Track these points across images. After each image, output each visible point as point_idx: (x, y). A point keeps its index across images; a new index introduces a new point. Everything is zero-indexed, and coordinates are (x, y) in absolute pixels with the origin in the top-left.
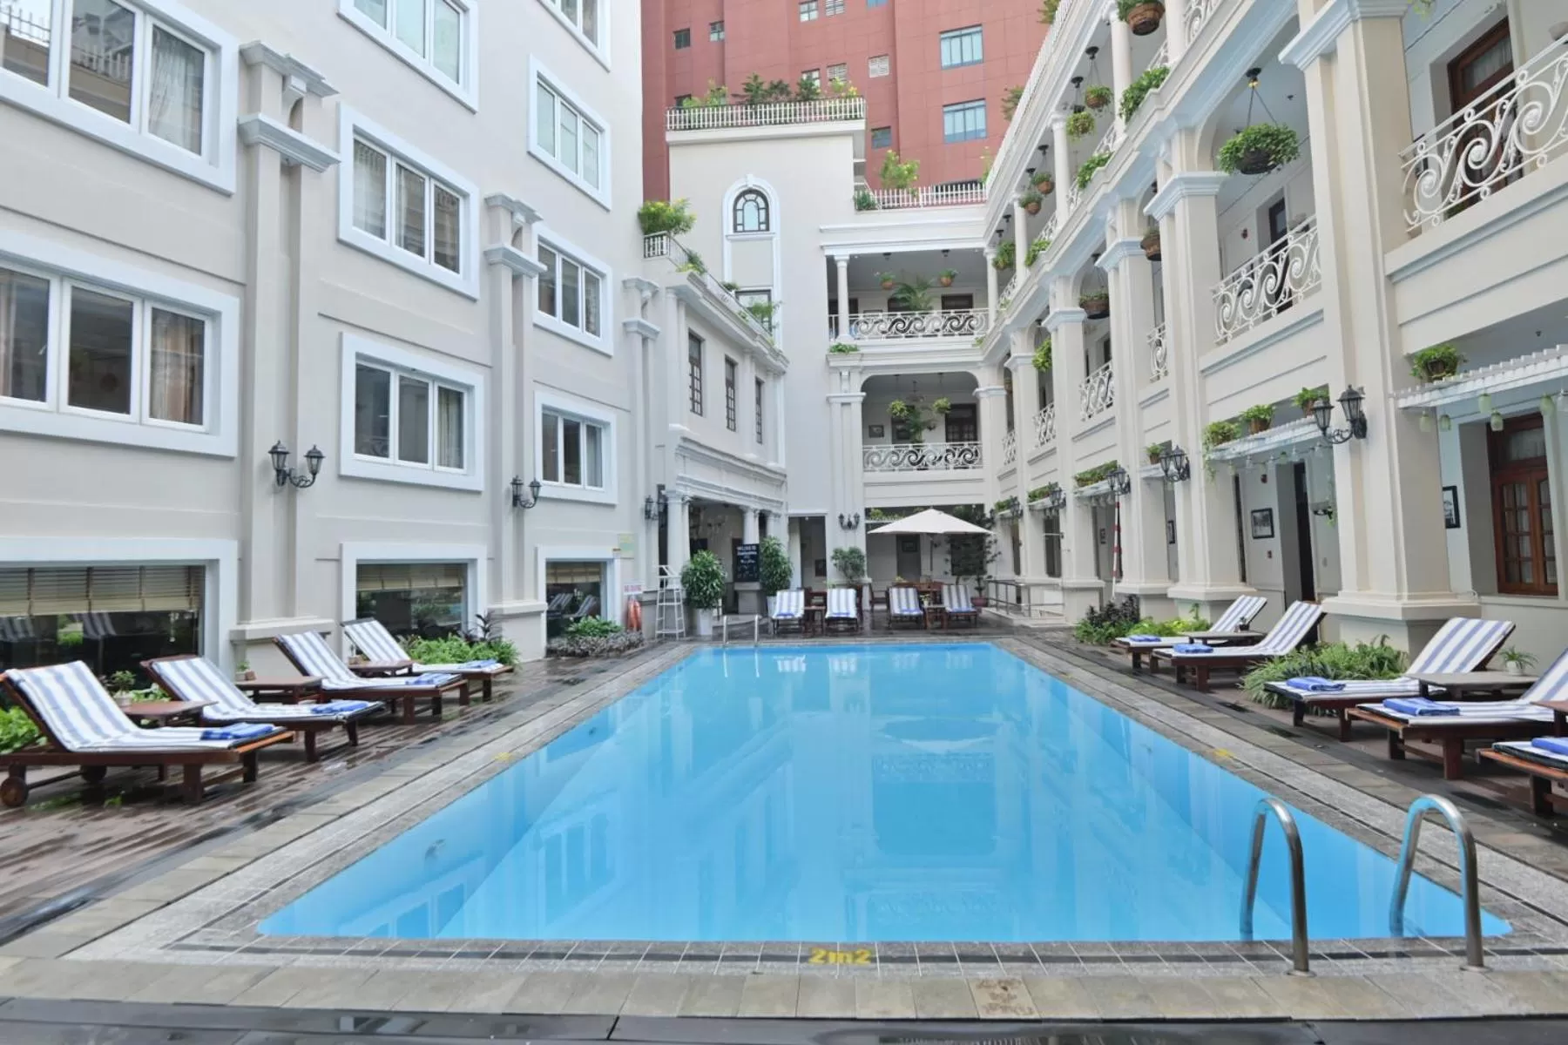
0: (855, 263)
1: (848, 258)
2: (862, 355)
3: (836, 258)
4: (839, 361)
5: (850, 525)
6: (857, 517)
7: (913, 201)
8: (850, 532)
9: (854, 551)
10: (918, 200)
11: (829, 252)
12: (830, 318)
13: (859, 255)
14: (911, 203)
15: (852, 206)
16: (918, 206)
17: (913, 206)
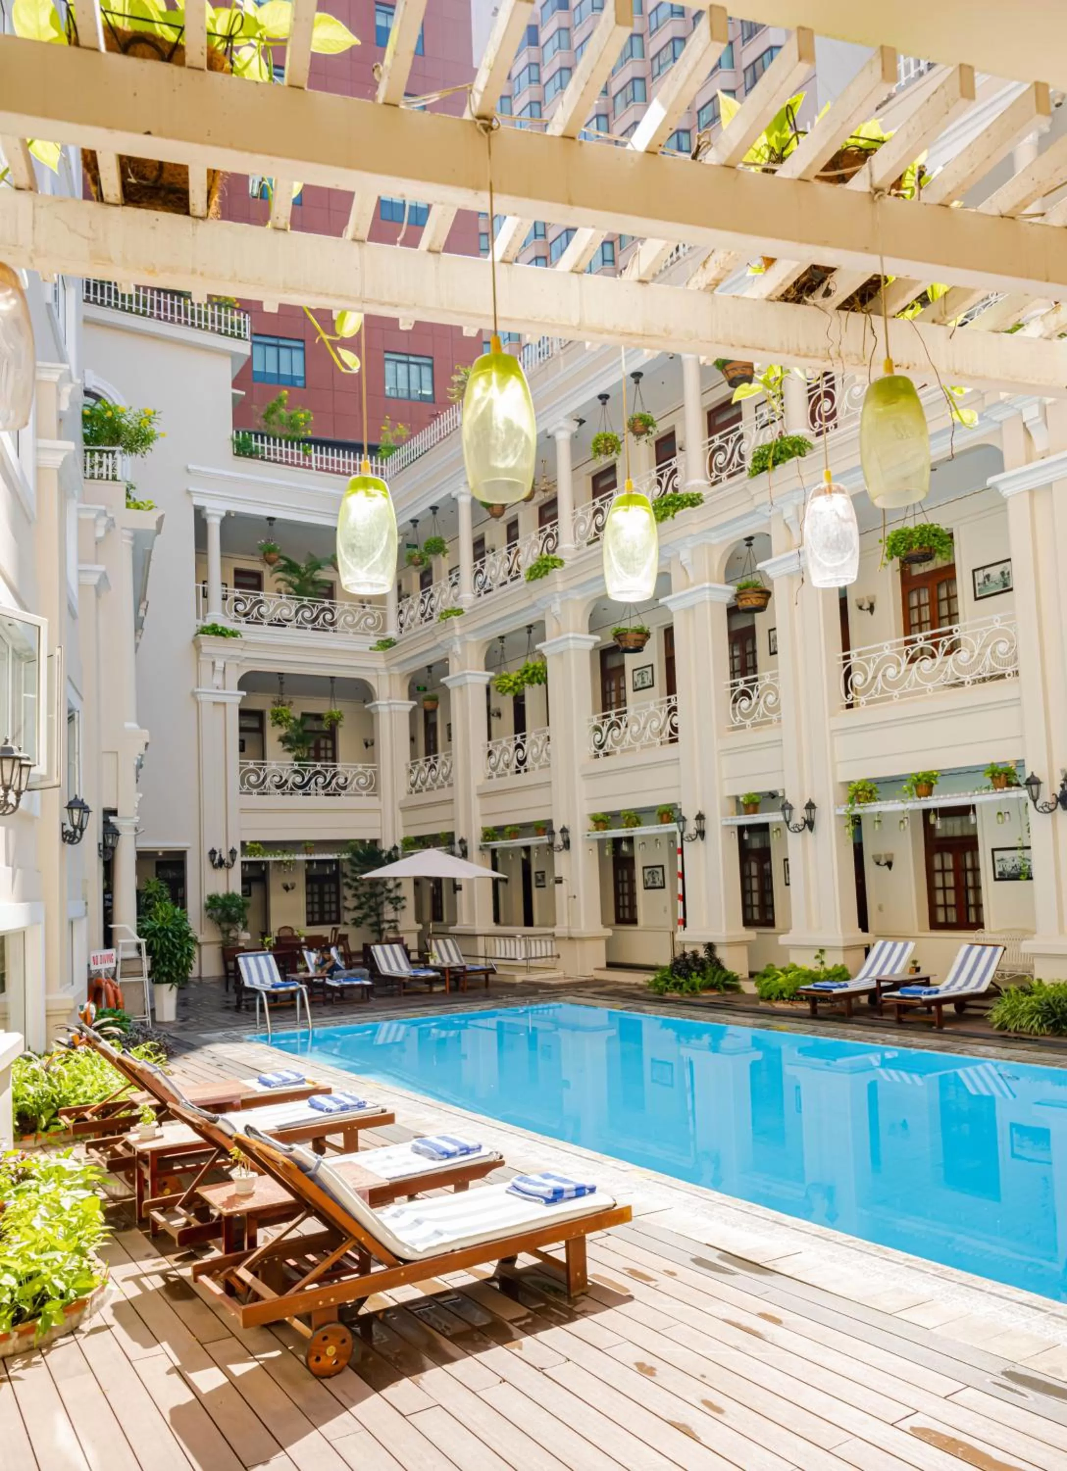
0: (228, 520)
1: (224, 514)
2: (246, 642)
3: (208, 511)
4: (209, 644)
5: (221, 863)
6: (233, 852)
7: (304, 460)
8: (222, 872)
9: (230, 897)
10: (310, 461)
11: (198, 501)
12: (197, 588)
13: (236, 513)
14: (302, 462)
15: (229, 448)
16: (310, 467)
17: (304, 466)
